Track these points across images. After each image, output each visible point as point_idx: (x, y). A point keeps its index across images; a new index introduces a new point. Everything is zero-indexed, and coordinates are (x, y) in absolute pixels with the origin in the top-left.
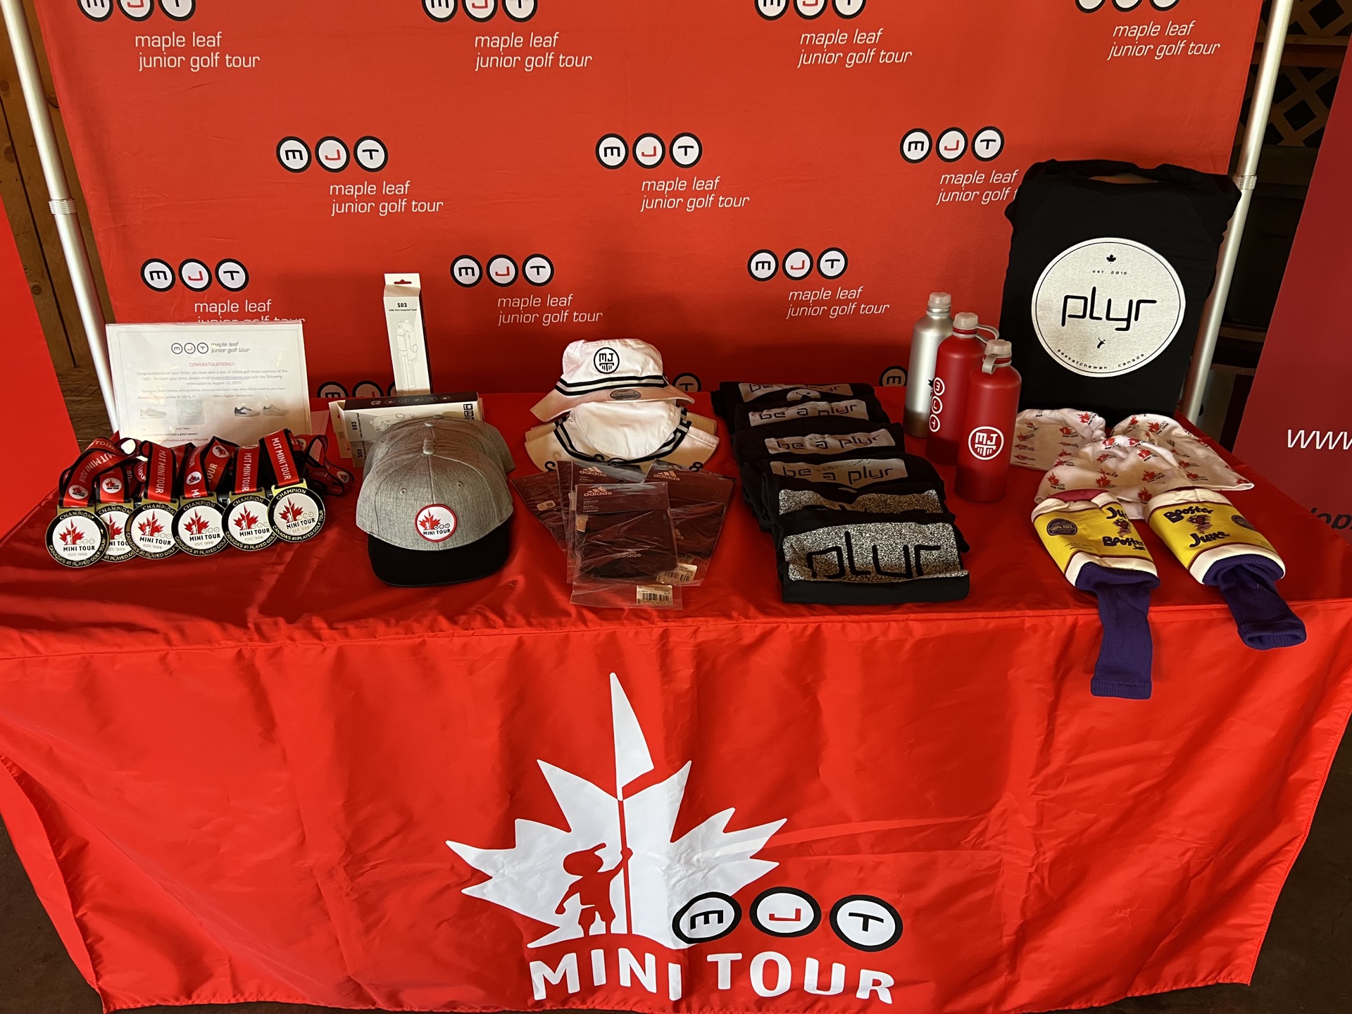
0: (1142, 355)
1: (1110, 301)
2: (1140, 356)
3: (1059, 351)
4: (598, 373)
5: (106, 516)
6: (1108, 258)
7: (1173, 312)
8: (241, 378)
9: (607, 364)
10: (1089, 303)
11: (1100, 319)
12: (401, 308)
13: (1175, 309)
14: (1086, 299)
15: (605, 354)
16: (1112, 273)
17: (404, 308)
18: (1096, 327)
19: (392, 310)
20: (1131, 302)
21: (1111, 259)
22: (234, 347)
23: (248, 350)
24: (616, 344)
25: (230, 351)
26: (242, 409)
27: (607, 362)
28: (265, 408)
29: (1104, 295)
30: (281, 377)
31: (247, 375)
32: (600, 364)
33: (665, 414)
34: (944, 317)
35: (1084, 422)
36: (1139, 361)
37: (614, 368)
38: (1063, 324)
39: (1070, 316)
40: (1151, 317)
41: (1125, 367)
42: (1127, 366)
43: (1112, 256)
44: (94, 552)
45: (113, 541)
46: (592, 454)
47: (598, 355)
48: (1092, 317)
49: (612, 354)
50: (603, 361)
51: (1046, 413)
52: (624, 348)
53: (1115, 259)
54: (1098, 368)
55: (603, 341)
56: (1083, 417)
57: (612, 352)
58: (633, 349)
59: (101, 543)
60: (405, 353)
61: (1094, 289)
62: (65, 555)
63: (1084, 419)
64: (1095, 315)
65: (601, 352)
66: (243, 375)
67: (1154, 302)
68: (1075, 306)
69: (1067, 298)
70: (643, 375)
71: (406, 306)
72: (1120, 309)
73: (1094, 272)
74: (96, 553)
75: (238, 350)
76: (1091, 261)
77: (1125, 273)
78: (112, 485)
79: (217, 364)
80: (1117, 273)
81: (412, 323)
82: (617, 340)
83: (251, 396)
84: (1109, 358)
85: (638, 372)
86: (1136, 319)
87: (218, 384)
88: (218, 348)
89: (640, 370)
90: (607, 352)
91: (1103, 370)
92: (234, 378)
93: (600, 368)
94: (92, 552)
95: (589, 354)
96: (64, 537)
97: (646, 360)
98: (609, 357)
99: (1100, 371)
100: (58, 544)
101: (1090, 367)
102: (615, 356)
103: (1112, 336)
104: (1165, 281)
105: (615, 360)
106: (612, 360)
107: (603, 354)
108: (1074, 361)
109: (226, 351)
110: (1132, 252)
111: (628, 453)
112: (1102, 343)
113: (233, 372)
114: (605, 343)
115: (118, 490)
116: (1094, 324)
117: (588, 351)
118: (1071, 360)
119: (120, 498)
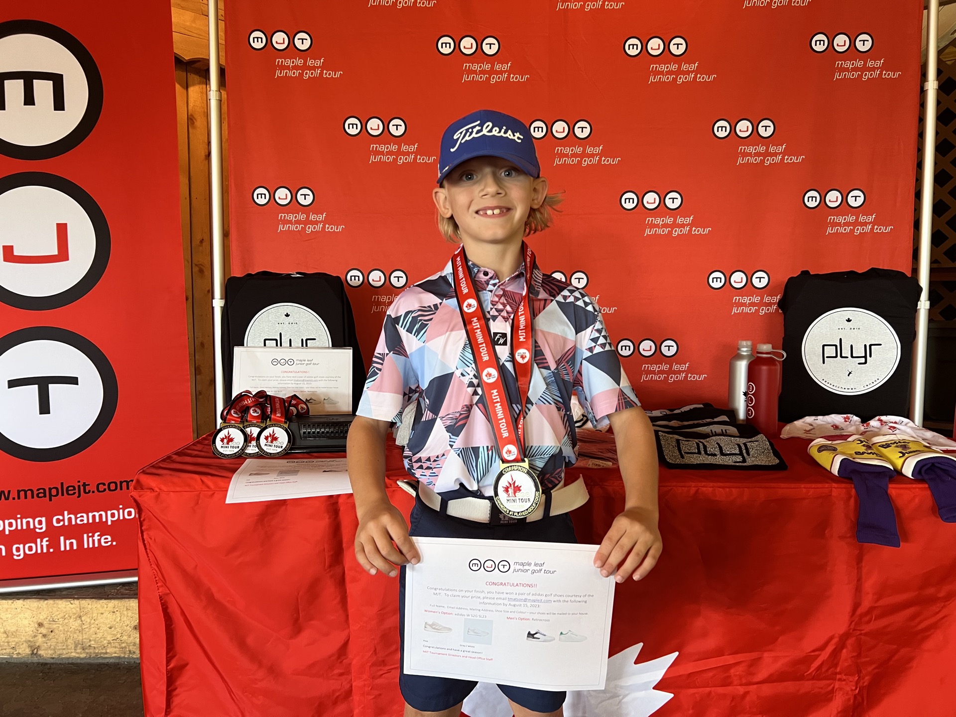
0: (878, 379)
1: (852, 346)
2: (877, 380)
3: (823, 380)
5: (248, 430)
6: (847, 320)
7: (894, 350)
10: (839, 348)
11: (847, 357)
13: (894, 349)
14: (836, 346)
16: (851, 329)
18: (845, 363)
20: (865, 346)
21: (849, 320)
23: (317, 364)
29: (848, 342)
34: (749, 353)
35: (846, 421)
36: (876, 383)
38: (824, 363)
39: (827, 357)
40: (880, 354)
41: (868, 387)
42: (869, 386)
43: (849, 319)
44: (238, 449)
45: (250, 444)
48: (841, 357)
51: (820, 418)
53: (851, 320)
54: (850, 389)
56: (845, 418)
59: (243, 445)
61: (841, 339)
62: (221, 450)
63: (846, 419)
64: (843, 355)
67: (880, 345)
68: (830, 351)
69: (824, 346)
72: (859, 351)
73: (839, 329)
74: (239, 450)
76: (836, 322)
77: (859, 329)
78: (255, 411)
79: (299, 372)
80: (854, 329)
84: (857, 382)
86: (870, 356)
91: (853, 390)
94: (237, 450)
96: (222, 440)
99: (852, 391)
100: (218, 443)
101: (845, 389)
103: (856, 368)
104: (885, 331)
108: (833, 386)
110: (861, 315)
112: (850, 373)
115: (258, 414)
116: (844, 361)
118: (832, 385)
119: (259, 419)
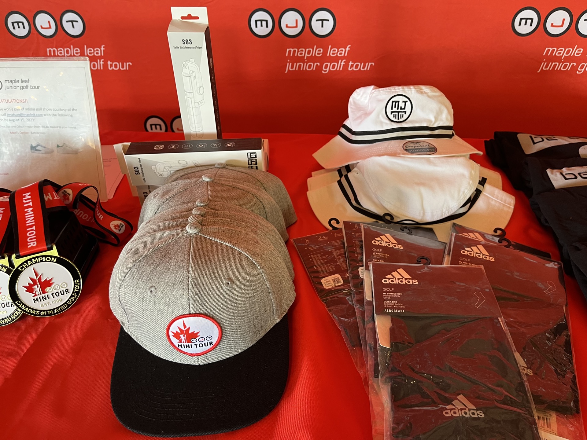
4: (388, 122)
8: (34, 115)
9: (399, 112)
12: (186, 45)
15: (398, 102)
17: (189, 45)
19: (177, 47)
22: (25, 84)
23: (38, 87)
24: (411, 91)
25: (22, 88)
26: (38, 146)
27: (399, 110)
28: (58, 146)
30: (71, 116)
31: (39, 112)
32: (392, 112)
33: (466, 173)
37: (405, 116)
46: (381, 213)
47: (391, 102)
49: (405, 102)
50: (395, 109)
52: (419, 96)
55: (397, 88)
57: (406, 99)
58: (429, 96)
60: (191, 95)
65: (393, 99)
66: (36, 112)
70: (435, 126)
71: (191, 43)
75: (29, 87)
79: (11, 101)
81: (198, 63)
82: (412, 87)
83: (45, 133)
85: (430, 121)
87: (13, 121)
88: (11, 85)
89: (433, 120)
90: (401, 99)
92: (28, 115)
93: (391, 117)
95: (381, 101)
97: (440, 109)
98: (402, 105)
102: (408, 104)
105: (408, 109)
106: (404, 109)
107: (396, 102)
109: (19, 88)
111: (422, 214)
113: (26, 109)
114: (399, 90)
117: (380, 97)
